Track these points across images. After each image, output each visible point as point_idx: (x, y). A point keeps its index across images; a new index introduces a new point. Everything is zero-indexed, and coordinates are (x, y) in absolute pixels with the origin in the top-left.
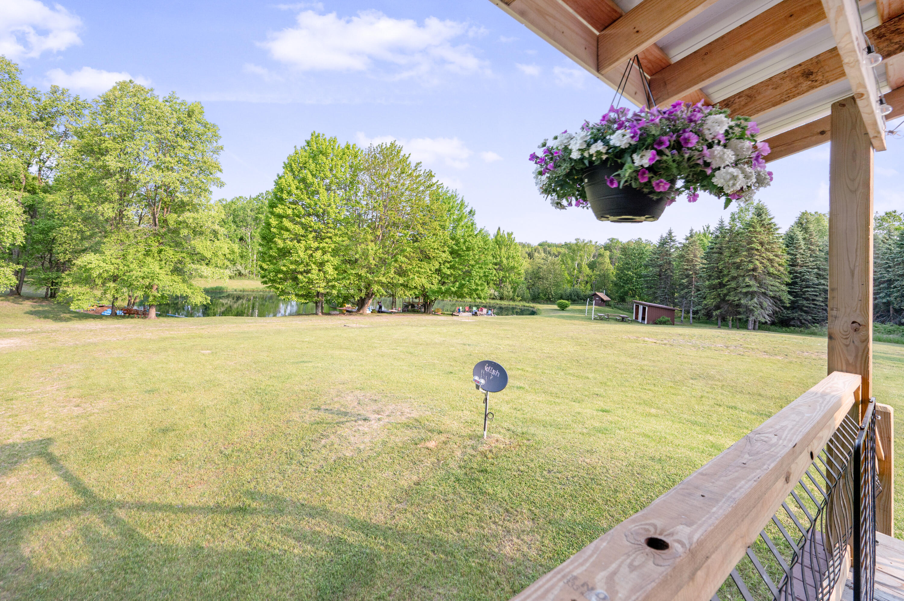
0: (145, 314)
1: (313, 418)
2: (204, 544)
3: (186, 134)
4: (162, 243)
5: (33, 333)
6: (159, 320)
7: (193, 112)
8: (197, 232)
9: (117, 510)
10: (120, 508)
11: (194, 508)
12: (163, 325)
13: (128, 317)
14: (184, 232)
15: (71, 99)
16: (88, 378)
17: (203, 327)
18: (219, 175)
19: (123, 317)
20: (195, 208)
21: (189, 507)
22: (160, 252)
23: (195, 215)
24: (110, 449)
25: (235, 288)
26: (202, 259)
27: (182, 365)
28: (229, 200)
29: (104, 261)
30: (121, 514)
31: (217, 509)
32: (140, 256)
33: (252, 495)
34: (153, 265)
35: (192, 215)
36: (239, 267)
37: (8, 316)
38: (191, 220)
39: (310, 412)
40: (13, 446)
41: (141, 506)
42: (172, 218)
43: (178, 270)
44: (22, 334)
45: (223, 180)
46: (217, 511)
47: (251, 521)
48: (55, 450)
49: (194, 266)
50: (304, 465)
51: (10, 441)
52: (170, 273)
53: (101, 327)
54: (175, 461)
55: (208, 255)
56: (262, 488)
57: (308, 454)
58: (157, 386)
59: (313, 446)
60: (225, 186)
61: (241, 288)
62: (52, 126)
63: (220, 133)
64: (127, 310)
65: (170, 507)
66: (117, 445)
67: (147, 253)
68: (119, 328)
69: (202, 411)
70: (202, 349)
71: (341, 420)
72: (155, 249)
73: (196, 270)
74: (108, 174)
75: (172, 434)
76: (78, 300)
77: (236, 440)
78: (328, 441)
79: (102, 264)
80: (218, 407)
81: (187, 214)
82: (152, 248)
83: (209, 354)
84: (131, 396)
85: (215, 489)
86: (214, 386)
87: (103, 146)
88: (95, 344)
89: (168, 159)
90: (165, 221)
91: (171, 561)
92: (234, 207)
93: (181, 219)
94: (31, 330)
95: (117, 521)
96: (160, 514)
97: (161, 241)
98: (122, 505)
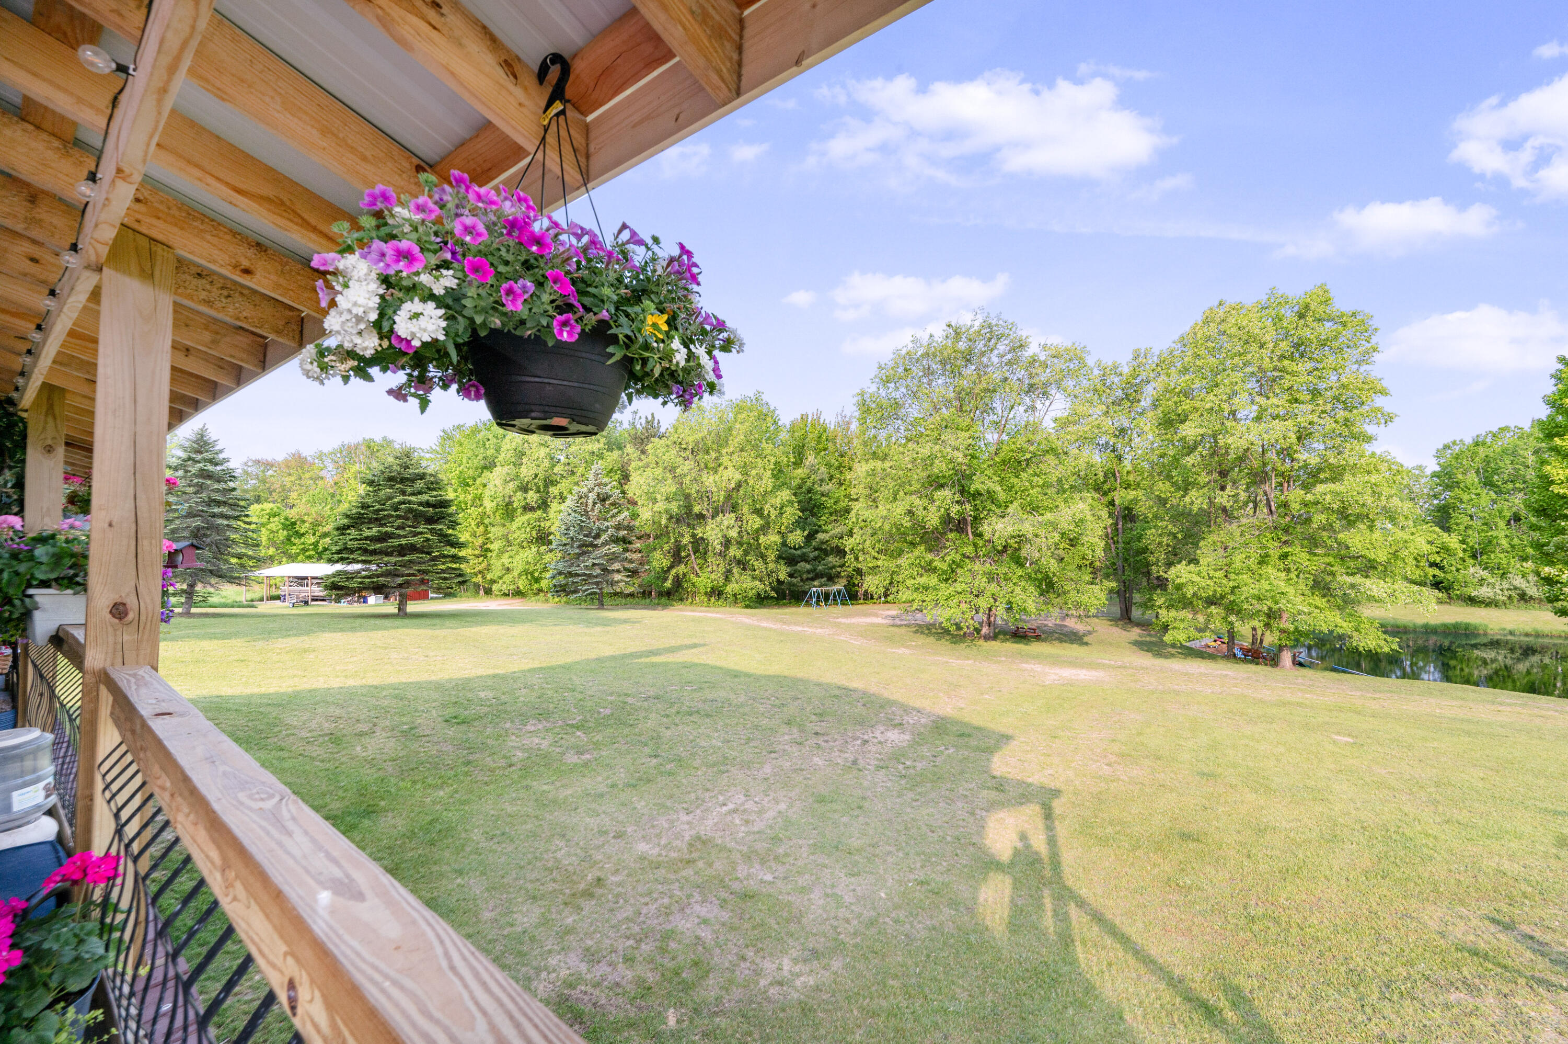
0: (1273, 660)
1: (1472, 938)
2: (1128, 1016)
3: (1300, 349)
4: (1285, 542)
5: (1120, 667)
6: (1297, 673)
7: (1307, 307)
8: (1348, 518)
9: (1073, 905)
10: (1077, 906)
11: (1153, 962)
12: (1300, 681)
13: (1252, 662)
14: (1319, 519)
15: (1155, 359)
16: (1139, 734)
17: (1377, 696)
18: (1380, 401)
19: (1244, 661)
20: (1337, 474)
21: (1148, 956)
22: (1285, 556)
23: (1337, 487)
24: (1109, 830)
25: (1510, 627)
26: (1369, 567)
27: (1281, 749)
28: (1468, 440)
29: (1199, 574)
30: (1073, 910)
31: (1175, 983)
32: (1252, 563)
33: (1238, 998)
34: (1274, 577)
35: (1331, 486)
36: (1519, 582)
37: (1111, 644)
38: (1328, 498)
39: (1474, 922)
40: (1029, 785)
41: (1097, 917)
42: (1295, 495)
43: (1320, 586)
44: (1109, 666)
45: (1388, 409)
46: (1175, 986)
47: (1206, 1036)
48: (1058, 806)
49: (1349, 580)
50: (1369, 1010)
51: (1030, 780)
52: (1308, 592)
53: (1203, 670)
54: (1173, 885)
55: (1381, 556)
56: (1259, 1002)
57: (1395, 998)
58: (1220, 770)
59: (1422, 990)
60: (1396, 420)
61: (1528, 629)
62: (1139, 401)
63: (1374, 323)
64: (1250, 650)
65: (1125, 941)
66: (1118, 828)
67: (1263, 560)
68: (1225, 676)
69: (1260, 831)
70: (1338, 733)
71: (1554, 979)
72: (1275, 553)
73: (1353, 586)
74: (1190, 449)
75: (1192, 845)
76: (1174, 628)
77: (1282, 900)
78: (1470, 1002)
79: (1196, 578)
80: (1292, 835)
81: (1320, 488)
82: (1271, 552)
83: (1347, 743)
84: (1176, 774)
85: (1198, 955)
86: (1314, 799)
87: (1180, 410)
88: (1177, 693)
89: (1274, 400)
90: (1285, 505)
91: (1082, 1005)
92: (1482, 451)
93: (1309, 497)
94: (1120, 663)
95: (1066, 918)
96: (1109, 942)
97: (1284, 538)
98: (1082, 904)
